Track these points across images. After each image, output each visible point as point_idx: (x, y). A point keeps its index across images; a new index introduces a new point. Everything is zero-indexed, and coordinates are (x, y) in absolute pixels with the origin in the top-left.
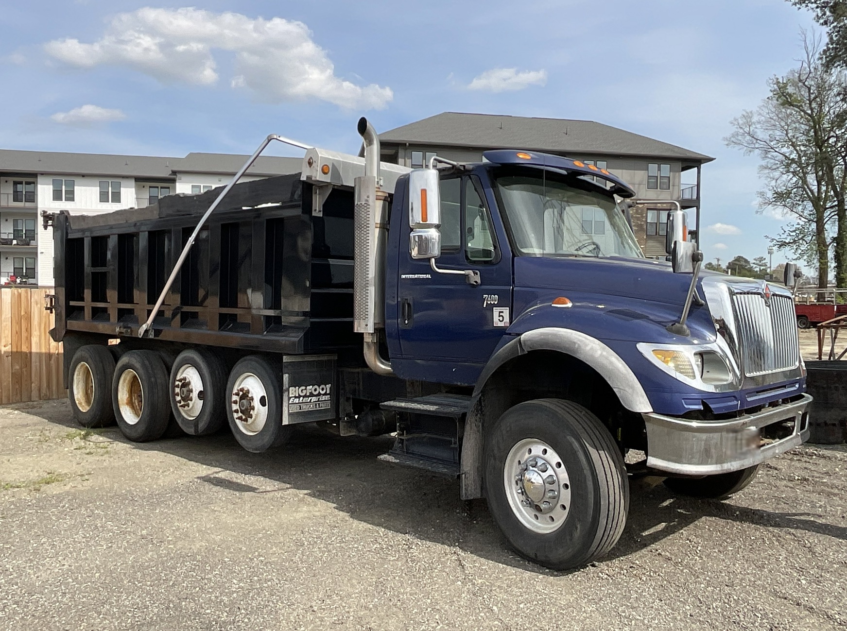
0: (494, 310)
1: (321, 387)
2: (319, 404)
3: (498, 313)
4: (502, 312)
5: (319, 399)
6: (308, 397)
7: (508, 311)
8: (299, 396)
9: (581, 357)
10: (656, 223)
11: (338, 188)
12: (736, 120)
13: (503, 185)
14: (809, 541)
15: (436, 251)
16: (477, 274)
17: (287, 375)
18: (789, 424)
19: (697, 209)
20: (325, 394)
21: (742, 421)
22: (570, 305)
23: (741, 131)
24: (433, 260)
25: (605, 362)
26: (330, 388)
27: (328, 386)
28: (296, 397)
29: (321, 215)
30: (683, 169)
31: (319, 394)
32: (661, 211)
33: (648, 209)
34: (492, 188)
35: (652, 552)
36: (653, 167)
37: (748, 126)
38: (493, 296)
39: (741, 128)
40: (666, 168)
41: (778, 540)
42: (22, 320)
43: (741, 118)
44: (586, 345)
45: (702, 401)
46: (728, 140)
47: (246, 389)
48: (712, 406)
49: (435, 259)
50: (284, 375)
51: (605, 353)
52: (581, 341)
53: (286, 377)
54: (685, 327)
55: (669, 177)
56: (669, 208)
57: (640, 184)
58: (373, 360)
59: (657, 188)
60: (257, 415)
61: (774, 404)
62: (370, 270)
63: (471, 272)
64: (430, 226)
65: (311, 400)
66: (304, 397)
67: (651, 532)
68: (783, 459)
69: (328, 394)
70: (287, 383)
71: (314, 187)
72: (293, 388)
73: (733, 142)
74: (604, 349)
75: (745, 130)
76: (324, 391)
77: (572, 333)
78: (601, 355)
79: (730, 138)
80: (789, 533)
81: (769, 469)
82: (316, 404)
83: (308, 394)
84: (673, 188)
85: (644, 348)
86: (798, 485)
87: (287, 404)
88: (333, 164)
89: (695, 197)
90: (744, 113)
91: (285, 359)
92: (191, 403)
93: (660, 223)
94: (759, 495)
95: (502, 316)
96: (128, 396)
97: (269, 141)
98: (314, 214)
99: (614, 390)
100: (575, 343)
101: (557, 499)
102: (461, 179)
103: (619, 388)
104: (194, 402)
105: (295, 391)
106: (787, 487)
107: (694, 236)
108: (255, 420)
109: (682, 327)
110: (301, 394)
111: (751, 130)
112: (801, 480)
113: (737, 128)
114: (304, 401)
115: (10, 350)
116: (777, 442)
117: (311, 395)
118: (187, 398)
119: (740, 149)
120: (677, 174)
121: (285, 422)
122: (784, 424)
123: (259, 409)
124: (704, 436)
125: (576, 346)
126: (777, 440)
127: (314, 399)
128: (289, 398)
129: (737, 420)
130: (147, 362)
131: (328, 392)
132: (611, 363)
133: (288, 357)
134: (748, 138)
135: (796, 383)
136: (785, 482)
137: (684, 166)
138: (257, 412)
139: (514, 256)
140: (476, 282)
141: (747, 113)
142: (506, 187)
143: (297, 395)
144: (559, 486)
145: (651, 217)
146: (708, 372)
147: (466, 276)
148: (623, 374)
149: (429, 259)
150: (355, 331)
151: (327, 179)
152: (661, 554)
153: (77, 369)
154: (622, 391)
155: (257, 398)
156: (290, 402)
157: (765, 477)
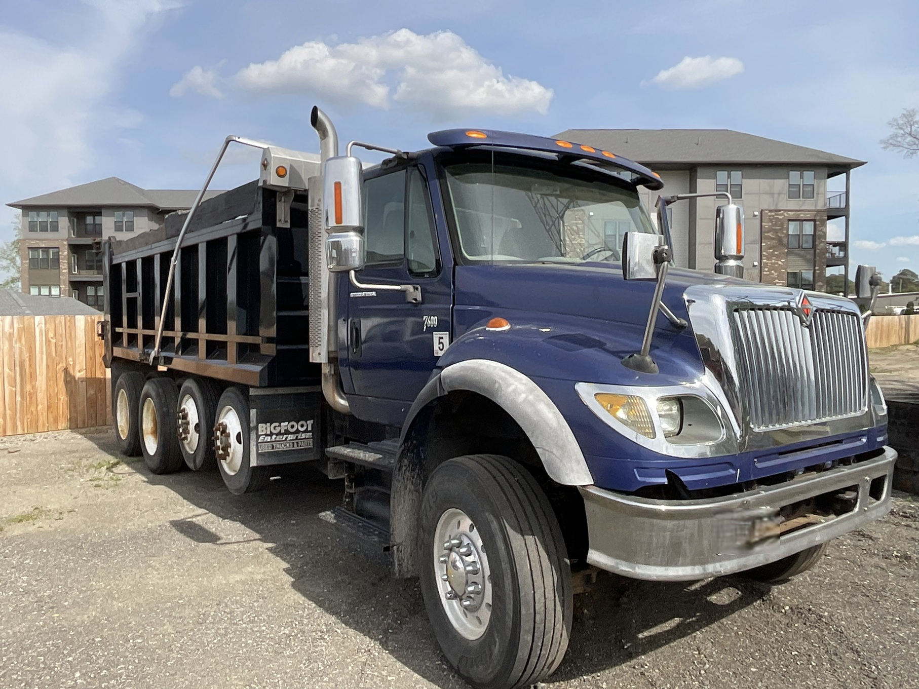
0: (434, 336)
1: (300, 423)
2: (298, 443)
3: (438, 339)
4: (442, 338)
5: (297, 437)
6: (283, 434)
7: (448, 335)
8: (271, 434)
9: (500, 401)
10: (799, 235)
11: (301, 193)
12: (895, 120)
13: (453, 174)
14: (877, 667)
15: (356, 260)
16: (417, 289)
17: (255, 410)
18: (849, 496)
19: (846, 218)
20: (306, 431)
21: (739, 500)
22: (507, 327)
23: (902, 132)
24: (352, 273)
25: (529, 410)
26: (312, 425)
27: (310, 422)
28: (266, 435)
29: (288, 226)
30: (830, 176)
31: (298, 431)
32: (804, 222)
33: (789, 220)
34: (439, 179)
35: (634, 668)
36: (794, 175)
37: (909, 126)
38: (432, 317)
39: (901, 129)
40: (809, 175)
41: (831, 661)
42: (96, 346)
43: (900, 117)
44: (509, 385)
45: (667, 471)
46: (885, 143)
47: (224, 424)
48: (683, 479)
49: (355, 271)
50: (251, 410)
51: (531, 397)
52: (504, 379)
53: (253, 412)
54: (648, 359)
55: (813, 185)
56: (813, 218)
57: (779, 194)
58: (331, 393)
59: (799, 198)
60: (233, 454)
61: (819, 468)
62: (323, 287)
63: (410, 288)
64: (347, 229)
65: (287, 438)
66: (277, 435)
67: (651, 634)
68: (886, 522)
69: (310, 432)
70: (255, 420)
71: (278, 194)
72: (264, 425)
73: (891, 144)
74: (531, 391)
75: (905, 131)
76: (305, 428)
77: (495, 368)
78: (526, 400)
79: (888, 140)
80: (852, 649)
81: (860, 538)
82: (293, 443)
83: (283, 431)
84: (817, 196)
85: (586, 391)
86: (895, 565)
87: (255, 444)
88: (291, 165)
89: (843, 205)
90: (905, 112)
91: (252, 392)
92: (189, 436)
93: (803, 235)
94: (831, 579)
95: (442, 343)
96: (152, 425)
97: (227, 143)
98: (278, 225)
99: (537, 450)
100: (495, 382)
101: (482, 593)
102: (407, 171)
103: (543, 449)
104: (192, 435)
105: (266, 429)
106: (877, 567)
107: (843, 248)
108: (232, 458)
109: (643, 360)
110: (274, 431)
111: (913, 130)
112: (901, 557)
113: (896, 129)
114: (277, 440)
115: (85, 376)
116: (833, 519)
117: (287, 432)
118: (186, 431)
119: (900, 151)
120: (823, 181)
121: (254, 463)
122: (840, 495)
123: (235, 447)
124: (670, 524)
125: (497, 385)
126: (833, 516)
127: (290, 437)
128: (258, 436)
129: (735, 498)
130: (160, 390)
131: (310, 429)
132: (537, 412)
133: (255, 390)
134: (909, 139)
135: (863, 435)
136: (877, 559)
137: (831, 172)
138: (234, 450)
139: (456, 264)
140: (415, 300)
141: (907, 111)
142: (457, 177)
143: (269, 433)
144: (484, 577)
145: (792, 228)
146: (690, 425)
147: (403, 292)
148: (551, 428)
149: (348, 272)
150: (311, 361)
151: (284, 182)
152: (644, 675)
153: (119, 397)
154: (547, 452)
155: (233, 434)
156: (259, 441)
157: (852, 551)
